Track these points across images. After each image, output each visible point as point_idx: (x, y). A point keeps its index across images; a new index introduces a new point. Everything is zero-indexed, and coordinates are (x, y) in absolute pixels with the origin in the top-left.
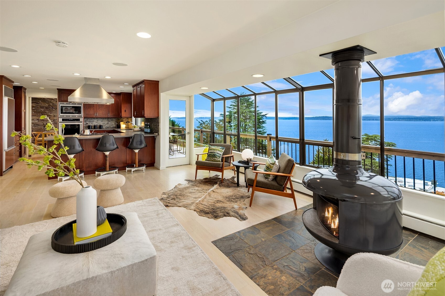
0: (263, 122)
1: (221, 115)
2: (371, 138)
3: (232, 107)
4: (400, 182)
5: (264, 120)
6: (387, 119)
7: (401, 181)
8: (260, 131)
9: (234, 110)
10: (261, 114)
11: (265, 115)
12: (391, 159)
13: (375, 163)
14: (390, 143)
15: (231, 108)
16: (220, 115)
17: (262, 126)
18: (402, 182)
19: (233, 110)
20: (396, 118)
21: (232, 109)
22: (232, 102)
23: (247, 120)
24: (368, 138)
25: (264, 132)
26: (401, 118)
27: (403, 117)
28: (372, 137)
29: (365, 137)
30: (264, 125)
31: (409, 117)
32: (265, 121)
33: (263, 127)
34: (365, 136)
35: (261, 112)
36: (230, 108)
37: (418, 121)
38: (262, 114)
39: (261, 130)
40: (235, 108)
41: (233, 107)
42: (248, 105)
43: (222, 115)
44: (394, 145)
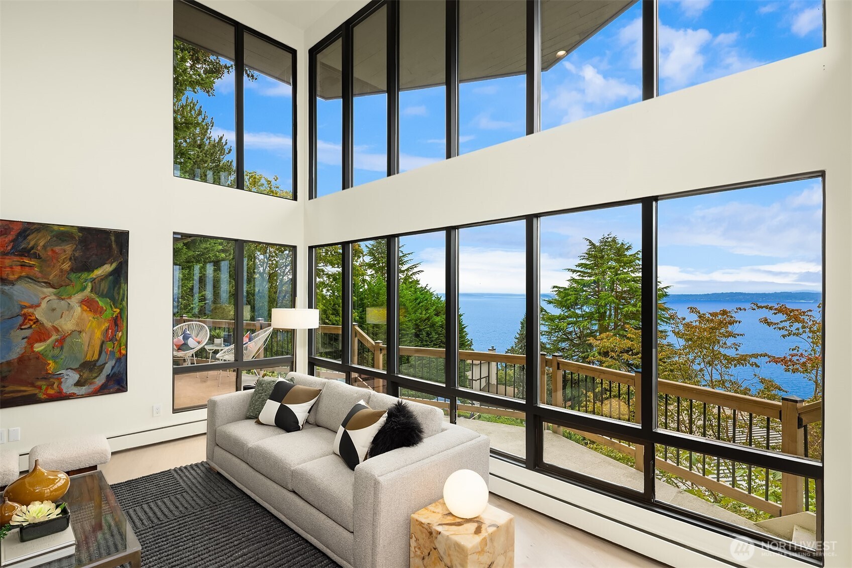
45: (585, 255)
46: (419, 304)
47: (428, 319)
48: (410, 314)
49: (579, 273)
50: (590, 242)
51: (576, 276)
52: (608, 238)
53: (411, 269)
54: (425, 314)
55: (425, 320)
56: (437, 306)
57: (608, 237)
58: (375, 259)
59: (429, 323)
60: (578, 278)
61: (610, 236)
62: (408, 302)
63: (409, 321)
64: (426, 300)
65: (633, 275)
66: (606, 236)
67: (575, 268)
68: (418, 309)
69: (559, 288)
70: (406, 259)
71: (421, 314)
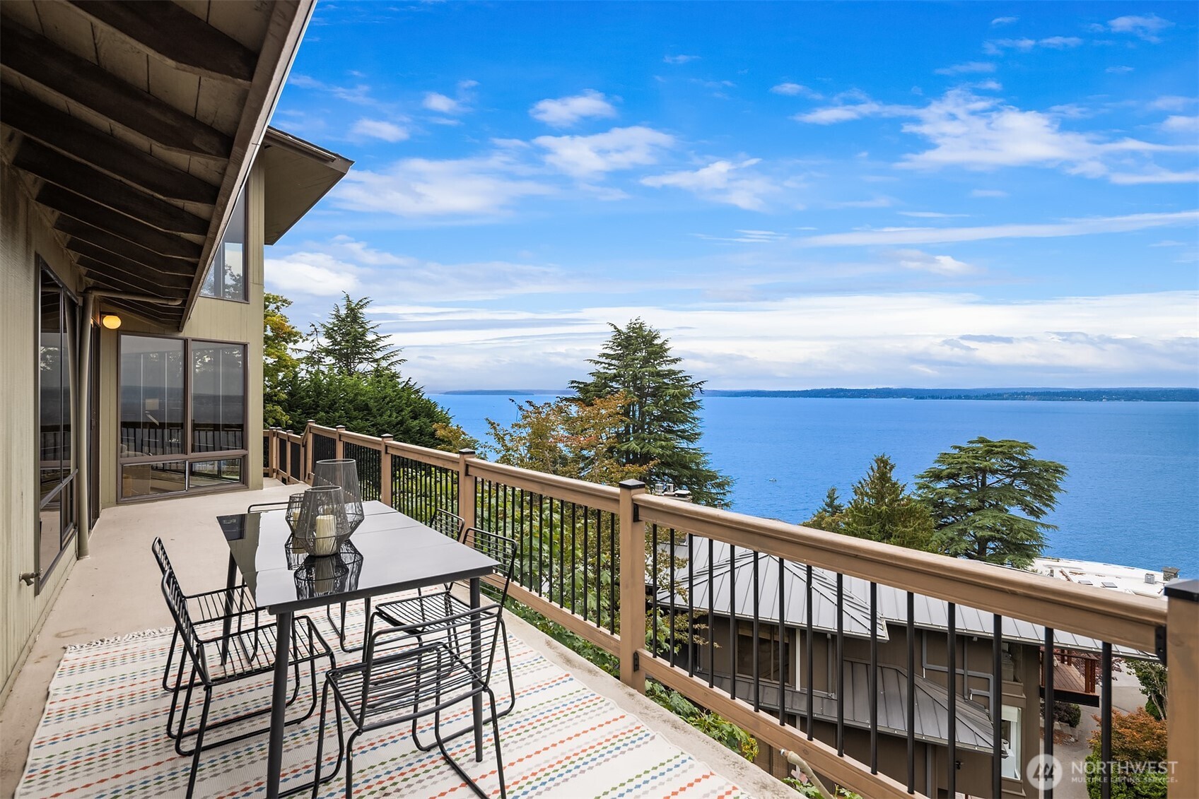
0: (693, 405)
1: (573, 385)
2: (999, 450)
3: (603, 359)
4: (1076, 574)
5: (694, 400)
6: (995, 395)
7: (1078, 571)
8: (684, 431)
9: (610, 369)
10: (687, 380)
11: (697, 384)
12: (1052, 508)
13: (1012, 522)
14: (1050, 464)
15: (602, 363)
16: (570, 385)
17: (692, 416)
18: (1080, 574)
19: (607, 368)
20: (1016, 393)
21: (604, 368)
22: (606, 346)
23: (646, 400)
24: (992, 450)
25: (696, 434)
26: (1028, 394)
27: (1033, 391)
28: (1002, 446)
29: (981, 448)
30: (696, 414)
31: (1048, 390)
32: (699, 401)
33: (694, 419)
34: (979, 445)
35: (689, 377)
36: (598, 362)
37: (1070, 400)
38: (690, 382)
39: (686, 426)
40: (612, 365)
41: (607, 361)
42: (649, 354)
43: (575, 385)
44: (1060, 469)
45: (608, 343)
46: (388, 403)
47: (401, 423)
48: (375, 417)
49: (603, 365)
50: (615, 328)
51: (600, 368)
52: (635, 324)
53: (388, 357)
54: (396, 418)
55: (397, 424)
56: (415, 407)
57: (636, 322)
58: (335, 343)
59: (402, 429)
60: (602, 371)
61: (639, 321)
62: (372, 401)
63: (373, 425)
64: (400, 398)
65: (659, 368)
66: (634, 321)
67: (597, 359)
68: (387, 410)
69: (579, 383)
70: (381, 344)
71: (390, 416)
